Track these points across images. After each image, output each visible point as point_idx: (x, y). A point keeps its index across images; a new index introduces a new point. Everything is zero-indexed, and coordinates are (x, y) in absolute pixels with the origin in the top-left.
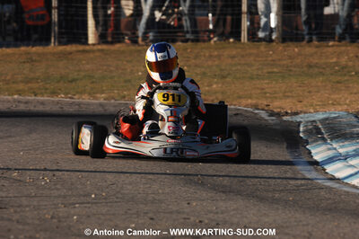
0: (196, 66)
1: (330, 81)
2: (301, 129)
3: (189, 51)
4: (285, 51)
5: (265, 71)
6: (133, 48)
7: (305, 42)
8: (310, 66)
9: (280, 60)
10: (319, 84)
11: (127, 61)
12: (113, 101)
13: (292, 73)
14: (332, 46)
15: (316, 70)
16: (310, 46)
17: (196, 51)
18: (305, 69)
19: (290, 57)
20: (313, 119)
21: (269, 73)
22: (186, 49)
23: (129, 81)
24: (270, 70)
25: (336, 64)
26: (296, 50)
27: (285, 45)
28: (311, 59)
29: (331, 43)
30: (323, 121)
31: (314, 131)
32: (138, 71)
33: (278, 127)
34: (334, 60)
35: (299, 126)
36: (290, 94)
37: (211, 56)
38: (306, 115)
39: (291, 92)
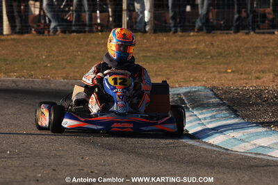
0: (87, 51)
1: (191, 63)
3: (82, 39)
4: (156, 40)
5: (141, 55)
6: (38, 37)
7: (171, 33)
8: (175, 51)
9: (152, 47)
10: (183, 65)
11: (34, 48)
12: (23, 79)
13: (162, 57)
14: (193, 36)
15: (180, 54)
16: (176, 36)
17: (87, 40)
18: (172, 54)
19: (161, 45)
20: (178, 92)
21: (144, 56)
22: (79, 39)
23: (35, 63)
24: (145, 55)
25: (196, 50)
26: (165, 39)
27: (156, 35)
28: (177, 46)
29: (192, 34)
30: (185, 94)
31: (179, 102)
32: (42, 56)
34: (195, 47)
36: (160, 73)
37: (98, 44)
38: (173, 89)
39: (161, 71)
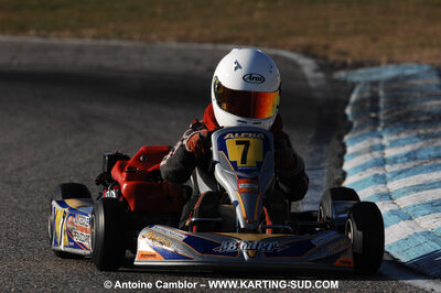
2: (354, 97)
31: (368, 105)
33: (318, 95)
35: (351, 91)
